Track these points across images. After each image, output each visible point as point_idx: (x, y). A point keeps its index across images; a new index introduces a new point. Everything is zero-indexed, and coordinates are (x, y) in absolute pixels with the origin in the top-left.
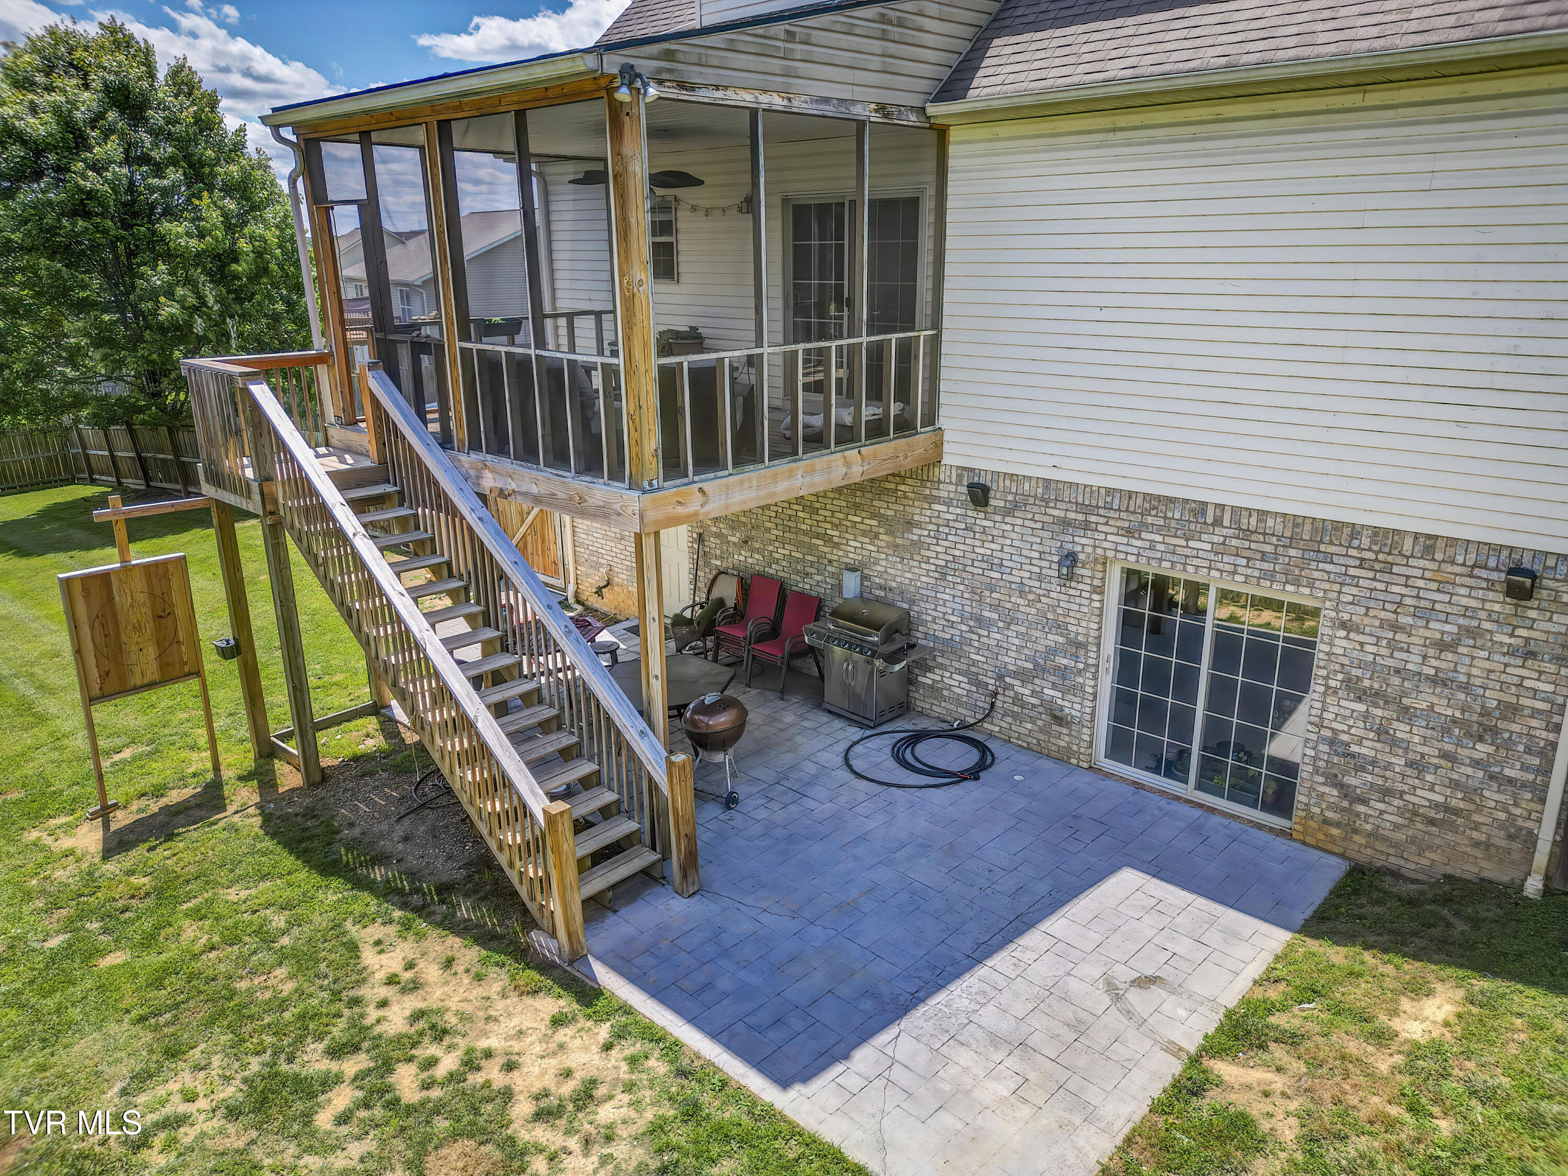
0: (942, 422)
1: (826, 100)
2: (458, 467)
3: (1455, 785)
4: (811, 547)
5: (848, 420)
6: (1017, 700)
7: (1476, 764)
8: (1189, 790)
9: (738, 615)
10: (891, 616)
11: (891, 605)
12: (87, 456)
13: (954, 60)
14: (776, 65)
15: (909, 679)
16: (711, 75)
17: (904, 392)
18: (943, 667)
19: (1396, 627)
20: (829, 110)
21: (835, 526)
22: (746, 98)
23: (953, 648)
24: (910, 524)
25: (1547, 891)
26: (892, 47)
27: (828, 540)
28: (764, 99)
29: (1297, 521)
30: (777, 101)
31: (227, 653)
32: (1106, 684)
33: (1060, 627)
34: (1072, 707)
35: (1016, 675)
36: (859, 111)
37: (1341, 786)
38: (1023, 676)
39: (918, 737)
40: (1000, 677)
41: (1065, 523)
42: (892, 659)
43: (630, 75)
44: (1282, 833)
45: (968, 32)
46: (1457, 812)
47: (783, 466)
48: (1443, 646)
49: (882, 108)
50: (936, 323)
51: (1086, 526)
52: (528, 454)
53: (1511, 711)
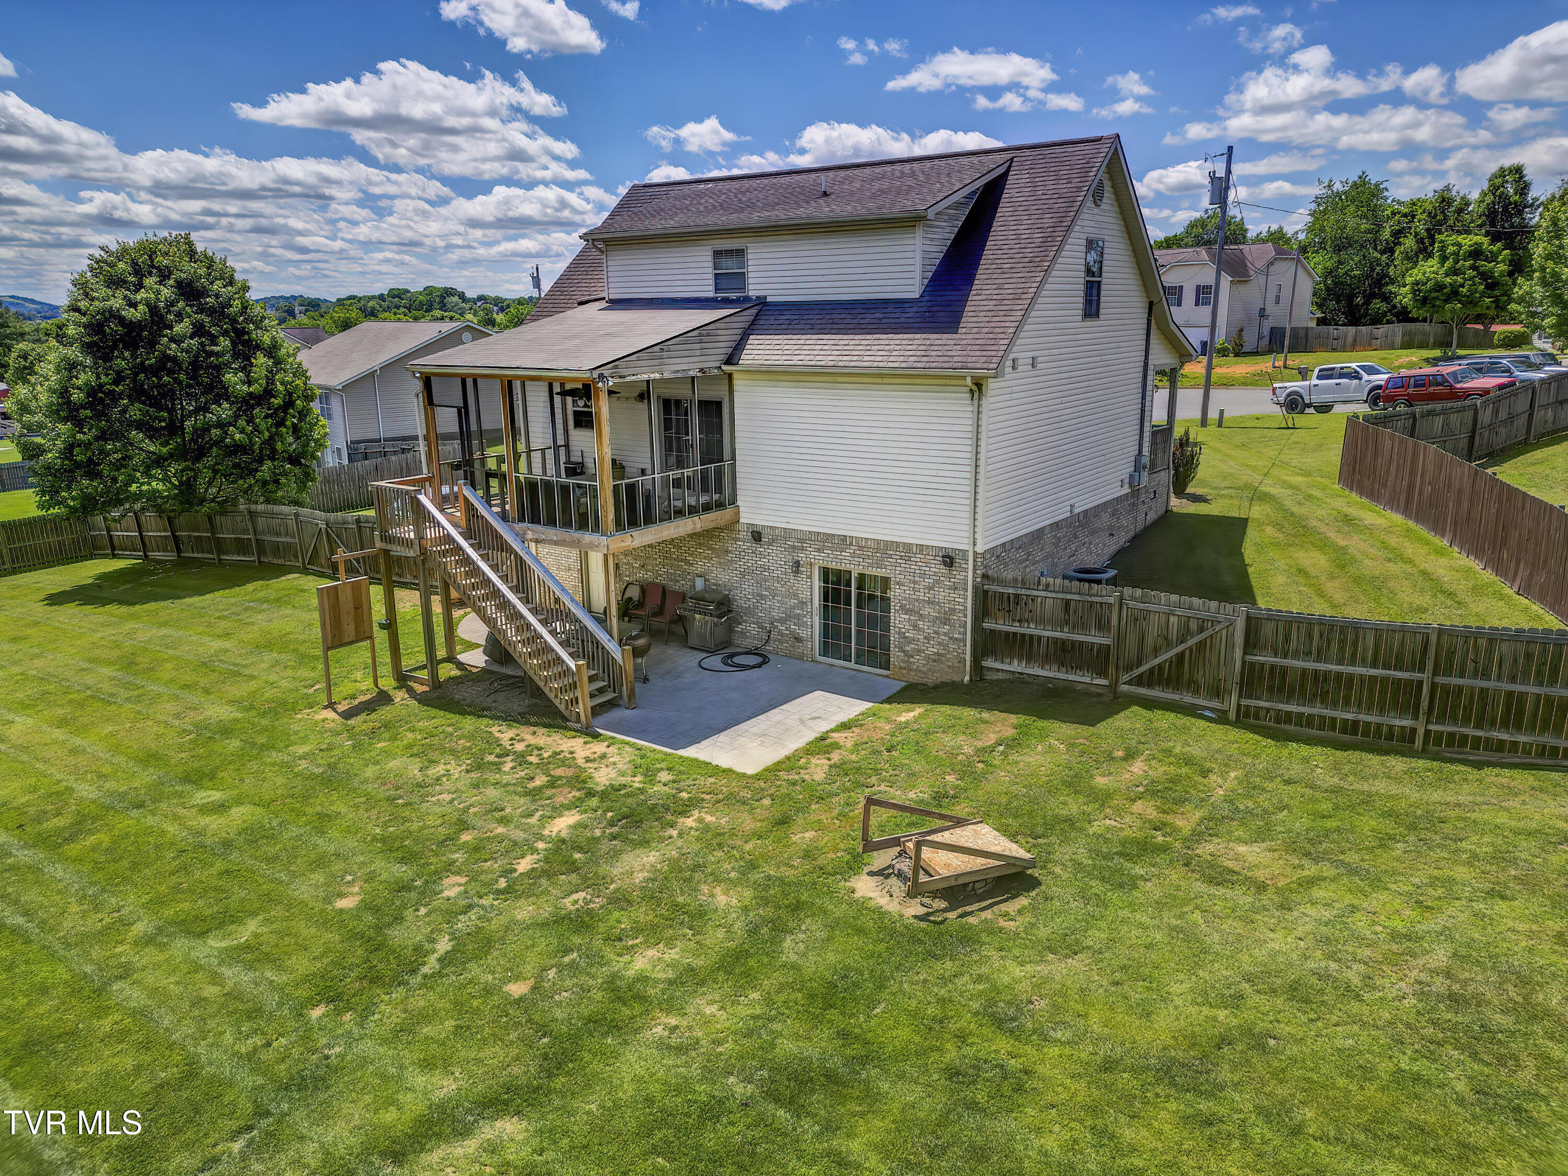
0: (739, 503)
1: (677, 371)
2: (513, 530)
3: (940, 644)
4: (678, 566)
5: (694, 503)
6: (780, 632)
7: (945, 634)
8: (852, 665)
9: (640, 605)
10: (718, 597)
11: (720, 592)
12: (110, 537)
13: (733, 344)
14: (656, 362)
15: (731, 630)
16: (631, 371)
17: (719, 490)
18: (746, 621)
19: (915, 582)
20: (679, 375)
21: (691, 555)
22: (645, 377)
23: (749, 611)
24: (727, 552)
25: (971, 680)
26: (704, 345)
27: (687, 562)
28: (652, 376)
29: (878, 542)
30: (657, 376)
31: (382, 626)
32: (817, 621)
33: (796, 596)
34: (804, 633)
35: (778, 621)
36: (692, 373)
37: (904, 651)
38: (782, 621)
39: (732, 656)
40: (772, 623)
41: (794, 547)
42: (720, 616)
43: (601, 376)
44: (887, 676)
45: (739, 331)
46: (942, 655)
47: (666, 525)
48: (930, 588)
49: (701, 370)
50: (733, 458)
51: (802, 549)
52: (551, 522)
53: (953, 611)
